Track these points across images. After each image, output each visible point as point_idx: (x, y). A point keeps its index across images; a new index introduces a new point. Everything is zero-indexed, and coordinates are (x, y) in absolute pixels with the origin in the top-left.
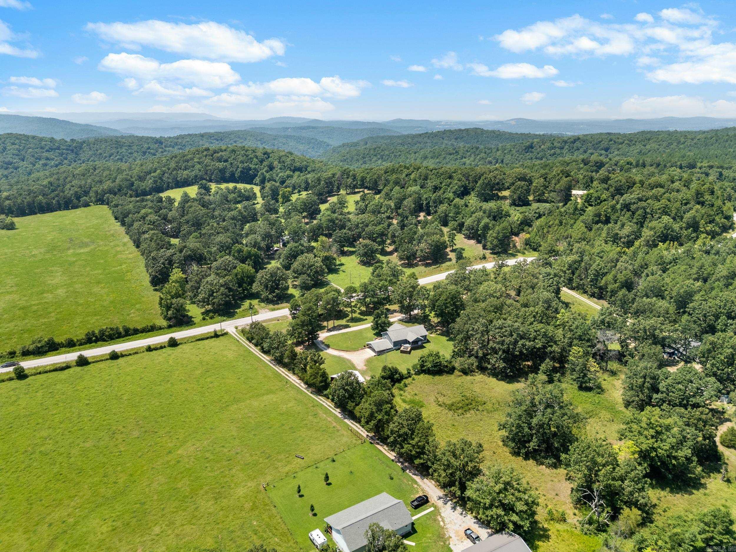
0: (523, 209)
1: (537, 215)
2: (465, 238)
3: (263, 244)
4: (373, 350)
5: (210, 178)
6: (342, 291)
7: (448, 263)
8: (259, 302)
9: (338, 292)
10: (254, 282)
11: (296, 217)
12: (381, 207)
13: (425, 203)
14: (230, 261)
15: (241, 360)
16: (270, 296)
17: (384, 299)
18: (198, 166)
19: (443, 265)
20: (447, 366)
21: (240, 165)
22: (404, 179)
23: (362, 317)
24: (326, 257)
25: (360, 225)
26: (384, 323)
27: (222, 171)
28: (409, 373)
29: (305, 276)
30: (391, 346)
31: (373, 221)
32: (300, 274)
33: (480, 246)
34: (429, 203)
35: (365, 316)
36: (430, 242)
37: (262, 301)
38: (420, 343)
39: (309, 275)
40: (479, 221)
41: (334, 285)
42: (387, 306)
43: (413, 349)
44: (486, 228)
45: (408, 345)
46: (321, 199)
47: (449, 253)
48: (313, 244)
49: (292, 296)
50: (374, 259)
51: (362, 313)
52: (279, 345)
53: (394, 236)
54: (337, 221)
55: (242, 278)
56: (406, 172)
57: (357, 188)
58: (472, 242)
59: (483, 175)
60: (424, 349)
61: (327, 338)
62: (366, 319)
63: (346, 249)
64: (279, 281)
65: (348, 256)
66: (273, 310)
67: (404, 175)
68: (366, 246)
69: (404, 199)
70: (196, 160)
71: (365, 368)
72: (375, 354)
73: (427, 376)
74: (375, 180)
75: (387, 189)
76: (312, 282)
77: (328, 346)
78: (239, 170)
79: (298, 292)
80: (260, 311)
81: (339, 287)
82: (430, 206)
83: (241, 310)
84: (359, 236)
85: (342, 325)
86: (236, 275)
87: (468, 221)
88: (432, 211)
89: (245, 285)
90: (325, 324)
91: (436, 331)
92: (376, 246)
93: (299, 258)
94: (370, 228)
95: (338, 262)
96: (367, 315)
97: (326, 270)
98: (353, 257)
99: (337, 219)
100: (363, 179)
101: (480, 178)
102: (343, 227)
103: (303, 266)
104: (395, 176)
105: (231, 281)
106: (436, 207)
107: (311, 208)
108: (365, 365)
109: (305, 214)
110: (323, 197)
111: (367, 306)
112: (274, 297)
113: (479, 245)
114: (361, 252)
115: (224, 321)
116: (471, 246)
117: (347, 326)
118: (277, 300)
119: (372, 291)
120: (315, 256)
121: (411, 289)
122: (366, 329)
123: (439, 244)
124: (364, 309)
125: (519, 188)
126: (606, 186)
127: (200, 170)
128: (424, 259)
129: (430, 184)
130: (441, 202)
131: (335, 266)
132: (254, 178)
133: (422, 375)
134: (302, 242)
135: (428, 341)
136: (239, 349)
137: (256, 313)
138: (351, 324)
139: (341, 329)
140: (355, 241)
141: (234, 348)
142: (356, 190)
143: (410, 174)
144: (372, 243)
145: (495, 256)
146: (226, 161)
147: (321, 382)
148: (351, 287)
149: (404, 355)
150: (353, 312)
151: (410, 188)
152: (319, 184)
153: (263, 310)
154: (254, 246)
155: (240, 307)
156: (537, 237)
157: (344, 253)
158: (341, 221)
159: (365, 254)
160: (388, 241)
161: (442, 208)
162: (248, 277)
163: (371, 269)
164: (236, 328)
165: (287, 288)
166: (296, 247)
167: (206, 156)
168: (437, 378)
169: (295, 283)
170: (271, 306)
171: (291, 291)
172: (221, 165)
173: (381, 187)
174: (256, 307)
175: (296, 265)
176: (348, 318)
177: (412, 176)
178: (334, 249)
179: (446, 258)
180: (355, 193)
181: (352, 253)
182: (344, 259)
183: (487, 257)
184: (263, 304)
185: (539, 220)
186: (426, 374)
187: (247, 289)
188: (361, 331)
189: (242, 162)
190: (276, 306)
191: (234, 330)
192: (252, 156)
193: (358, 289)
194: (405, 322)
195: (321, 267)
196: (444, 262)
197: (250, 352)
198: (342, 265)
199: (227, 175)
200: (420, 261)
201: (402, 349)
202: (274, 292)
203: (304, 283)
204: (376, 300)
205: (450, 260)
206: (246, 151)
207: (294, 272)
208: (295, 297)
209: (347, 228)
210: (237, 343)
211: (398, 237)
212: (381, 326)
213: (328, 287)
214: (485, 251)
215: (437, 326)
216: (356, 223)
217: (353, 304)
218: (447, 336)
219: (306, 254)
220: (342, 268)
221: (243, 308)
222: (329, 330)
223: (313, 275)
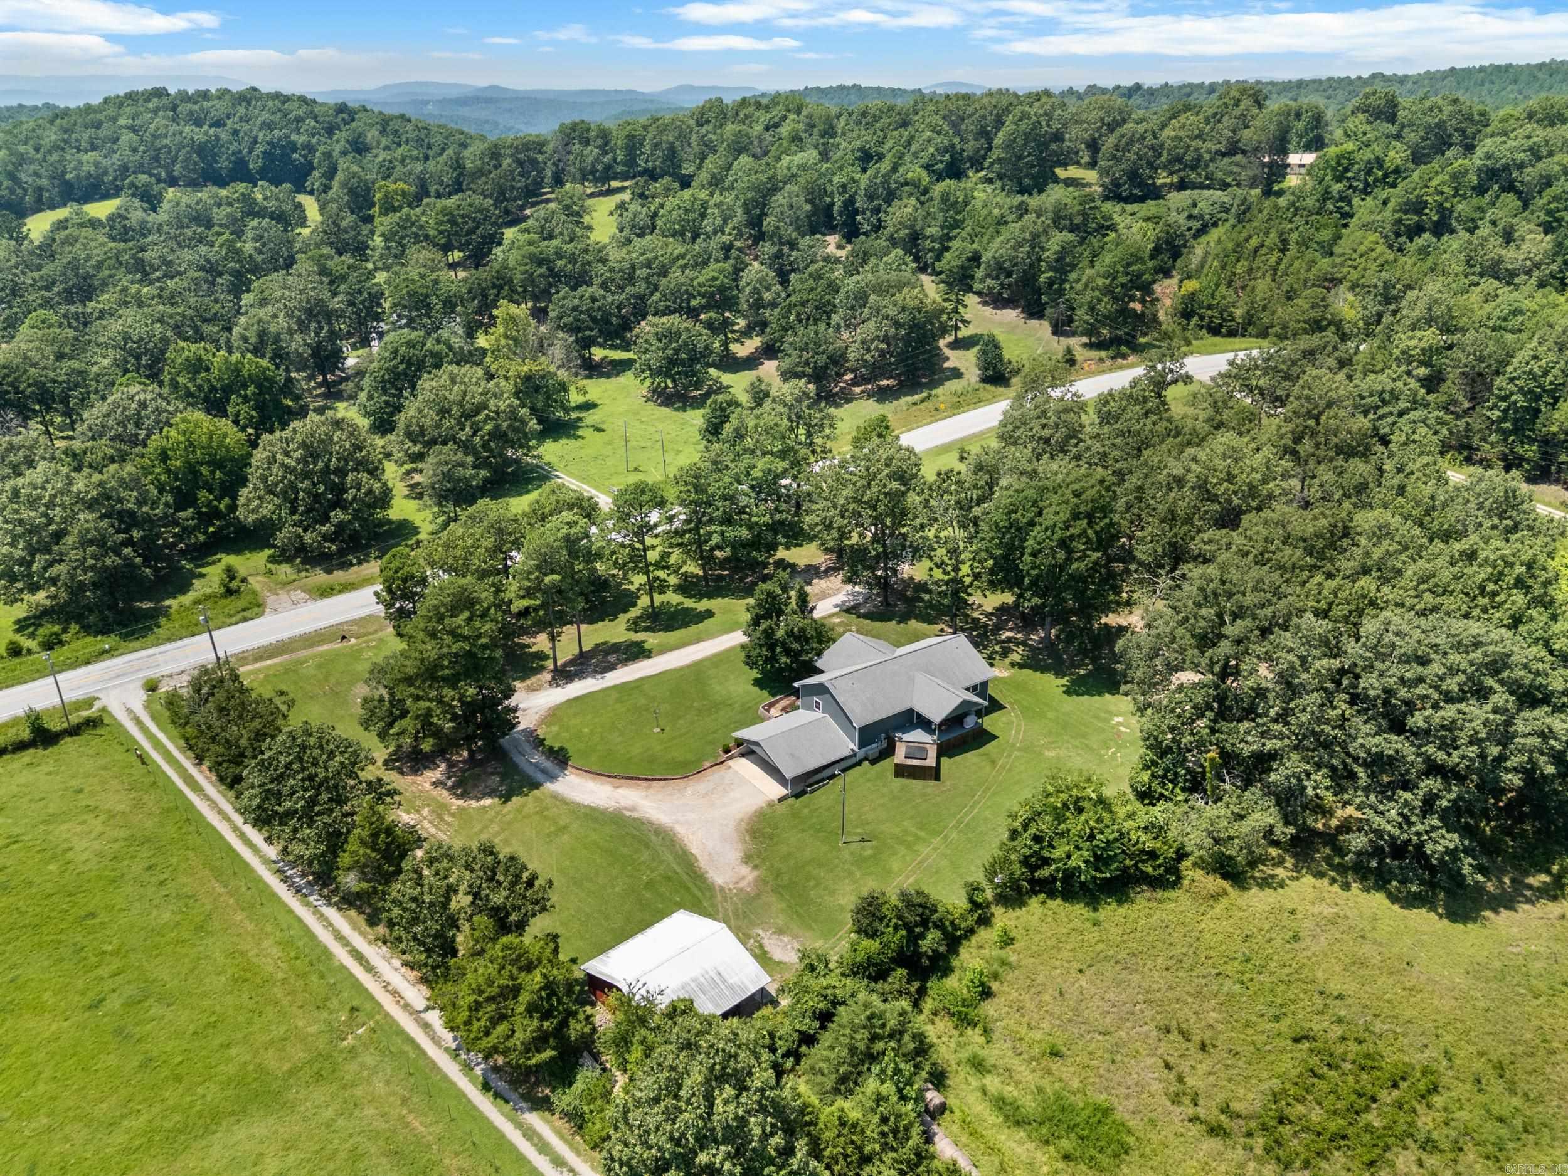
0: (1150, 207)
1: (1197, 225)
2: (985, 304)
3: (298, 344)
4: (772, 770)
5: (170, 173)
6: (605, 502)
7: (953, 385)
8: (272, 560)
9: (589, 511)
10: (244, 481)
11: (420, 255)
12: (703, 216)
13: (838, 201)
14: (143, 405)
15: (138, 868)
16: (308, 538)
17: (776, 527)
18: (126, 137)
19: (939, 391)
20: (1153, 855)
21: (261, 135)
22: (759, 137)
23: (689, 603)
24: (528, 378)
25: (642, 273)
26: (801, 636)
27: (205, 151)
28: (975, 905)
29: (448, 452)
30: (848, 745)
31: (683, 256)
32: (433, 442)
33: (1043, 328)
34: (851, 201)
35: (700, 596)
36: (892, 311)
37: (283, 556)
38: (970, 722)
39: (466, 447)
40: (1035, 241)
41: (570, 482)
42: (781, 553)
43: (945, 750)
44: (1063, 265)
45: (918, 736)
46: (507, 212)
47: (947, 352)
48: (482, 341)
49: (404, 530)
50: (698, 385)
51: (688, 587)
52: (313, 802)
53: (758, 304)
54: (560, 263)
55: (192, 469)
56: (763, 117)
57: (615, 178)
58: (1011, 315)
59: (1007, 110)
60: (990, 747)
61: (554, 714)
62: (709, 614)
63: (598, 353)
64: (342, 472)
65: (608, 376)
66: (326, 592)
67: (758, 128)
68: (670, 335)
69: (775, 189)
70: (122, 122)
71: (748, 874)
72: (782, 791)
73: (1056, 904)
74: (672, 148)
75: (712, 164)
76: (484, 473)
77: (560, 758)
78: (260, 149)
79: (428, 514)
80: (271, 600)
81: (588, 490)
82: (856, 212)
83: (186, 599)
84: (641, 313)
85: (615, 648)
86: (164, 456)
87: (995, 244)
88: (866, 227)
89: (203, 495)
90: (541, 642)
91: (1005, 653)
92: (703, 337)
93: (427, 384)
94: (676, 276)
95: (575, 398)
96: (710, 596)
97: (533, 425)
98: (627, 379)
99: (560, 255)
100: (633, 145)
101: (999, 123)
102: (580, 280)
103: (444, 412)
104: (730, 129)
105: (134, 483)
106: (877, 210)
107: (472, 231)
108: (747, 859)
109: (457, 255)
110: (513, 206)
111: (707, 560)
112: (326, 538)
113: (1034, 323)
114: (655, 359)
115: (103, 654)
116: (1012, 329)
117: (635, 652)
118: (341, 552)
119: (724, 498)
120: (491, 377)
121: (894, 485)
122: (718, 660)
123: (921, 318)
124: (693, 568)
125: (1130, 142)
126: (1393, 129)
127: (135, 150)
128: (869, 374)
129: (846, 146)
130: (891, 197)
131: (567, 410)
132: (309, 173)
133: (1034, 902)
134: (444, 334)
135: (995, 706)
136: (138, 805)
137: (254, 608)
138: (651, 640)
139: (612, 667)
140: (626, 326)
141: (117, 801)
142: (614, 184)
143: (777, 125)
144: (689, 324)
145: (1103, 354)
146: (218, 123)
147: (540, 1041)
148: (641, 489)
149: (916, 785)
150: (655, 586)
151: (786, 160)
152: (498, 166)
153: (283, 596)
154: (257, 351)
155: (184, 587)
156: (1223, 289)
157: (593, 369)
158: (573, 260)
159: (670, 366)
160: (742, 323)
161: (903, 210)
162: (217, 464)
163: (697, 418)
164: (152, 687)
165: (384, 499)
166: (411, 345)
167: (156, 111)
168: (1111, 912)
169: (417, 478)
170: (320, 577)
171: (402, 508)
172: (200, 134)
173: (688, 169)
174: (256, 583)
175: (411, 411)
176: (634, 612)
177: (785, 130)
178: (557, 352)
179: (943, 370)
180: (610, 192)
181: (620, 367)
182: (596, 389)
183: (1078, 358)
184: (285, 570)
185: (1203, 239)
186: (1052, 895)
187: (216, 514)
188: (697, 669)
189: (268, 126)
190: (339, 576)
191: (137, 699)
192: (301, 113)
193: (671, 493)
194: (870, 616)
195: (513, 415)
196: (940, 383)
197: (193, 817)
198: (589, 406)
199: (223, 164)
200: (855, 383)
201: (900, 755)
202: (326, 519)
203: (448, 476)
204: (744, 533)
205: (956, 374)
206: (284, 103)
207: (409, 435)
208: (416, 531)
209: (597, 281)
210: (138, 769)
211: (773, 305)
212: (787, 652)
213: (546, 487)
214: (1066, 341)
215: (998, 628)
216: (626, 265)
217: (652, 556)
218: (1059, 674)
219: (453, 368)
220: (590, 417)
221: (199, 589)
222: (563, 675)
223: (485, 446)
